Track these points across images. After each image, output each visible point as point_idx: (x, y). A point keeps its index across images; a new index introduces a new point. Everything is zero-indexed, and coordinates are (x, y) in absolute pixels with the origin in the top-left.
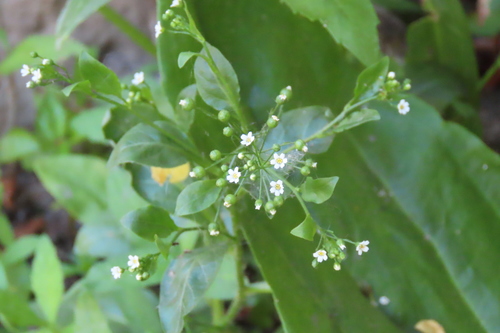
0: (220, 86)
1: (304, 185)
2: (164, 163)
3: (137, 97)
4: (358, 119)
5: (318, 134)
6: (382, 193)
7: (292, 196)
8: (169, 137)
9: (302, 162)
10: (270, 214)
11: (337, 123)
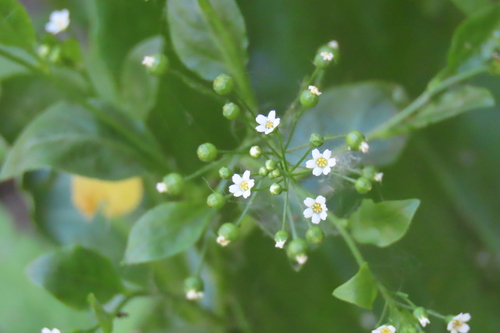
0: (212, 36)
1: (356, 215)
2: (103, 172)
3: (55, 56)
4: (453, 104)
5: (381, 130)
6: (482, 259)
7: (335, 234)
8: (113, 128)
9: (356, 171)
10: (296, 263)
11: (415, 113)
